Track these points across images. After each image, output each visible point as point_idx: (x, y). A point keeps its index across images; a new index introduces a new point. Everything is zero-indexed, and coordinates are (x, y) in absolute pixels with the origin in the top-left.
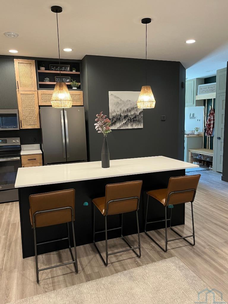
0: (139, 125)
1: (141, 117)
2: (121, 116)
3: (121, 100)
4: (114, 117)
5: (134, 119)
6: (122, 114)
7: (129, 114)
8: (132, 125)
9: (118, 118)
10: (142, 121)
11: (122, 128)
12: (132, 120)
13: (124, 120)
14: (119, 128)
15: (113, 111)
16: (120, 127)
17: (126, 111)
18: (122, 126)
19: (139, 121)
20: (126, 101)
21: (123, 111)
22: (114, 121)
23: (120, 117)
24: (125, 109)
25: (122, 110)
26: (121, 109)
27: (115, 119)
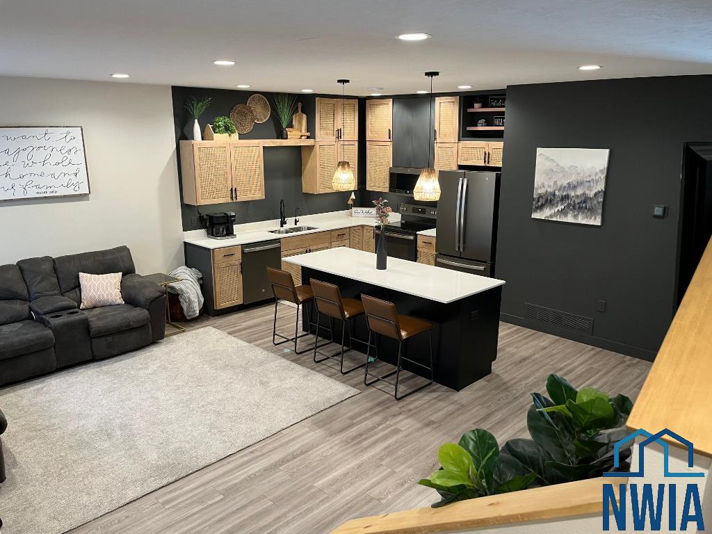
0: (591, 218)
1: (599, 203)
2: (554, 195)
3: (558, 165)
4: (540, 196)
5: (582, 205)
6: (557, 193)
7: (572, 194)
8: (575, 216)
9: (549, 198)
10: (600, 211)
11: (554, 219)
12: (577, 206)
13: (560, 204)
14: (548, 217)
15: (540, 184)
16: (551, 216)
17: (565, 187)
18: (555, 215)
19: (591, 211)
20: (568, 168)
21: (561, 187)
22: (540, 204)
23: (552, 198)
24: (565, 183)
25: (559, 184)
26: (555, 183)
27: (541, 201)
